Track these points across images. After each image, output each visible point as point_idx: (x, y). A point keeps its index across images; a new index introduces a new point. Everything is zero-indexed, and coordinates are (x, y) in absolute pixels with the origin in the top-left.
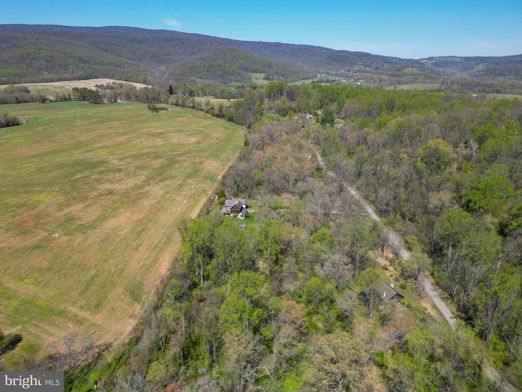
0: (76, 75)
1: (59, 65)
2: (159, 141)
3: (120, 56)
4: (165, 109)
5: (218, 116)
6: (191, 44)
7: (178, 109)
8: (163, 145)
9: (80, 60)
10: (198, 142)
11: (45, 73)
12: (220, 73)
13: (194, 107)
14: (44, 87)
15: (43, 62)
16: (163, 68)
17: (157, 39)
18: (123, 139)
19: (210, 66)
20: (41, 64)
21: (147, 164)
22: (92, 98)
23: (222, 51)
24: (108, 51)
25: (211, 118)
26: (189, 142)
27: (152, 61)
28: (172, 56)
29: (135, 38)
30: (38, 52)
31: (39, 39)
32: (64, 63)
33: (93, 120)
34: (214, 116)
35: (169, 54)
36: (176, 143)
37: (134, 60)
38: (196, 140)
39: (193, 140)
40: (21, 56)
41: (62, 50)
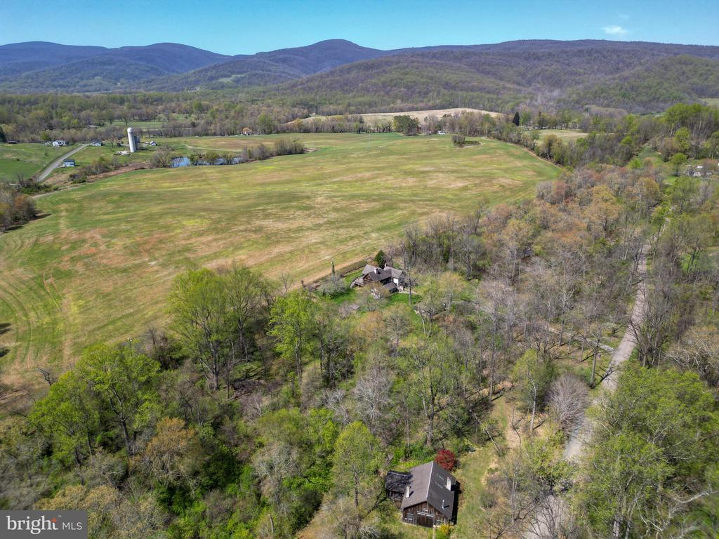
0: (430, 104)
1: (420, 93)
2: (411, 181)
3: (501, 79)
4: (476, 143)
5: (544, 156)
6: (618, 56)
7: (495, 143)
8: (410, 188)
9: (447, 85)
10: (465, 188)
11: (399, 101)
12: (645, 99)
13: (518, 142)
14: (384, 118)
15: (402, 89)
16: (556, 93)
17: (566, 53)
18: (368, 174)
19: (632, 89)
20: (400, 92)
21: (352, 206)
22: (410, 128)
23: (663, 65)
25: (532, 157)
26: (451, 187)
27: (544, 84)
28: (580, 75)
29: (534, 54)
30: (402, 77)
31: (413, 62)
32: (425, 90)
33: (372, 153)
34: (538, 155)
35: (575, 74)
36: (432, 186)
37: (519, 84)
38: (464, 184)
39: (460, 184)
40: (384, 83)
41: (431, 74)
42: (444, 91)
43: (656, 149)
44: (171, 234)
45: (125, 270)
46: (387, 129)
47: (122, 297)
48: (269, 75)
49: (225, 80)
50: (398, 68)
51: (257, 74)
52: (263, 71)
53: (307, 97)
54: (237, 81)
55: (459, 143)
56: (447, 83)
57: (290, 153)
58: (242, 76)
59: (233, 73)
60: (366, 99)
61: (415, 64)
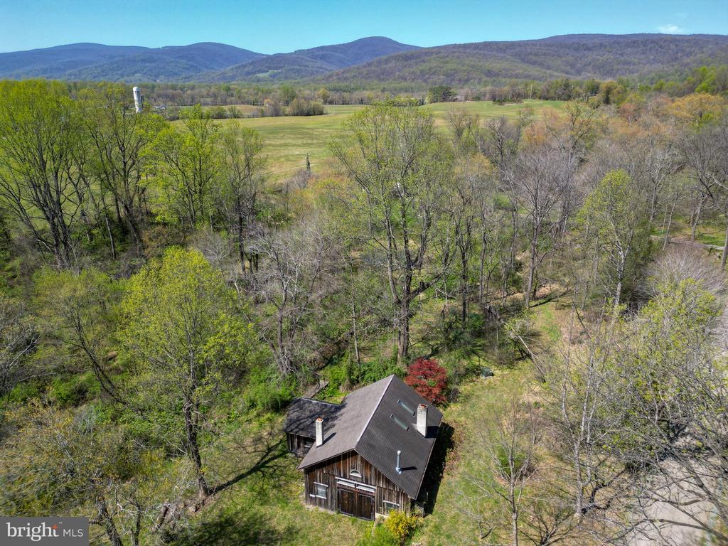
40: (422, 71)
41: (472, 63)
42: (485, 78)
48: (306, 70)
49: (261, 75)
51: (294, 69)
52: (300, 66)
54: (274, 76)
55: (499, 101)
56: (489, 71)
57: (308, 114)
58: (279, 71)
59: (270, 68)
60: (404, 84)
61: (457, 54)
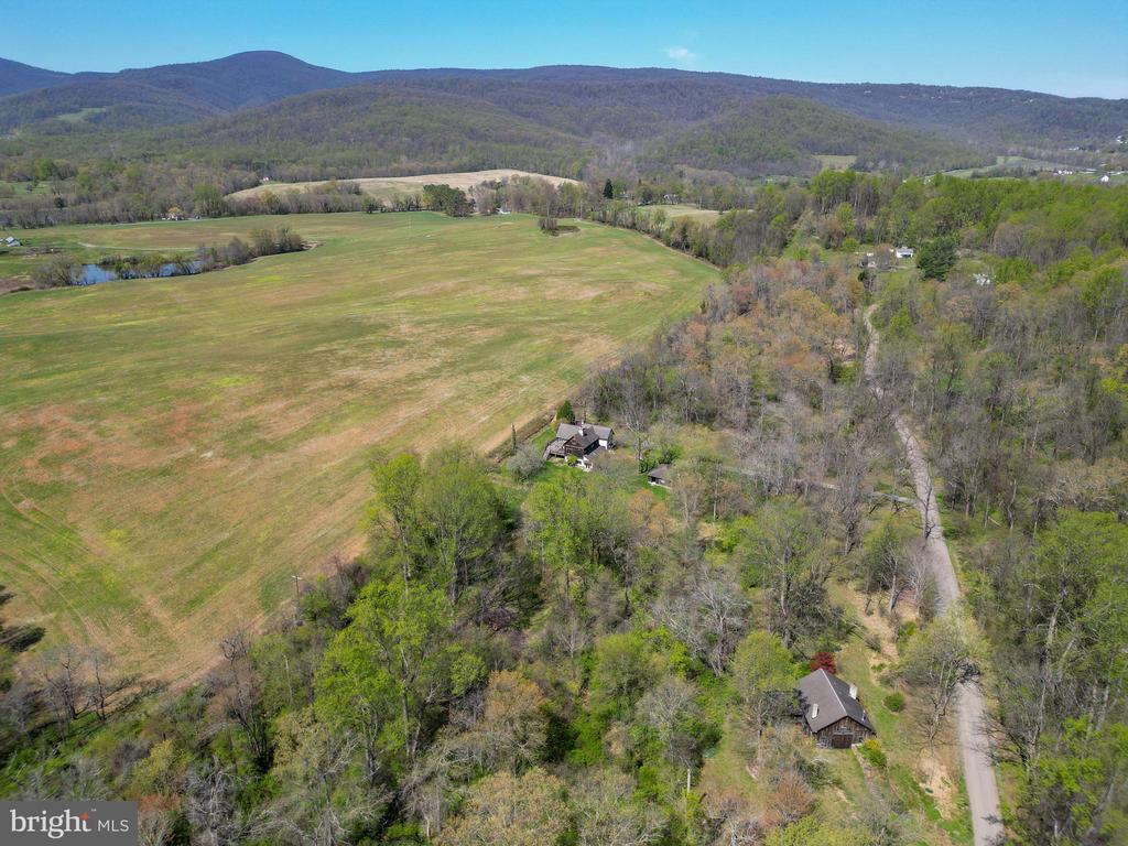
0: (455, 162)
1: (433, 144)
2: (521, 292)
3: (548, 123)
4: (573, 229)
5: (677, 246)
6: (700, 94)
7: (601, 229)
8: (524, 302)
9: (472, 133)
10: (600, 300)
11: (404, 158)
12: (747, 156)
13: (633, 226)
14: (391, 186)
15: (404, 139)
16: (629, 146)
17: (630, 87)
18: (450, 284)
19: (729, 141)
20: (401, 142)
21: (462, 336)
22: (452, 204)
23: (761, 108)
24: (527, 115)
25: (660, 249)
26: (581, 297)
27: (610, 133)
28: (655, 120)
29: (586, 88)
30: (399, 119)
31: (410, 95)
32: (441, 140)
33: (425, 248)
34: (668, 245)
35: (648, 118)
36: (553, 297)
37: (574, 133)
38: (596, 294)
39: (591, 293)
40: (372, 128)
41: (444, 116)
42: (470, 143)
43: (812, 231)
44: (206, 404)
45: (165, 472)
46: (411, 207)
47: (193, 515)
48: (153, 108)
49: (71, 118)
50: (389, 104)
51: (131, 108)
52: (141, 101)
53: (246, 150)
54: (96, 119)
55: (550, 229)
56: (472, 131)
57: (282, 250)
58: (104, 110)
59: (83, 105)
60: (351, 153)
61: (414, 98)
